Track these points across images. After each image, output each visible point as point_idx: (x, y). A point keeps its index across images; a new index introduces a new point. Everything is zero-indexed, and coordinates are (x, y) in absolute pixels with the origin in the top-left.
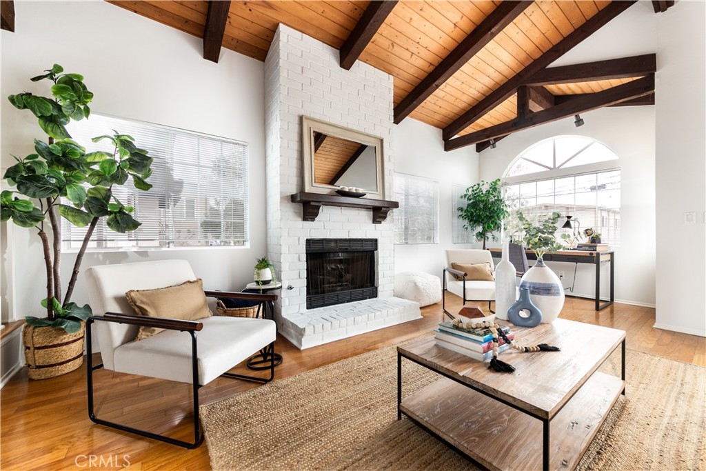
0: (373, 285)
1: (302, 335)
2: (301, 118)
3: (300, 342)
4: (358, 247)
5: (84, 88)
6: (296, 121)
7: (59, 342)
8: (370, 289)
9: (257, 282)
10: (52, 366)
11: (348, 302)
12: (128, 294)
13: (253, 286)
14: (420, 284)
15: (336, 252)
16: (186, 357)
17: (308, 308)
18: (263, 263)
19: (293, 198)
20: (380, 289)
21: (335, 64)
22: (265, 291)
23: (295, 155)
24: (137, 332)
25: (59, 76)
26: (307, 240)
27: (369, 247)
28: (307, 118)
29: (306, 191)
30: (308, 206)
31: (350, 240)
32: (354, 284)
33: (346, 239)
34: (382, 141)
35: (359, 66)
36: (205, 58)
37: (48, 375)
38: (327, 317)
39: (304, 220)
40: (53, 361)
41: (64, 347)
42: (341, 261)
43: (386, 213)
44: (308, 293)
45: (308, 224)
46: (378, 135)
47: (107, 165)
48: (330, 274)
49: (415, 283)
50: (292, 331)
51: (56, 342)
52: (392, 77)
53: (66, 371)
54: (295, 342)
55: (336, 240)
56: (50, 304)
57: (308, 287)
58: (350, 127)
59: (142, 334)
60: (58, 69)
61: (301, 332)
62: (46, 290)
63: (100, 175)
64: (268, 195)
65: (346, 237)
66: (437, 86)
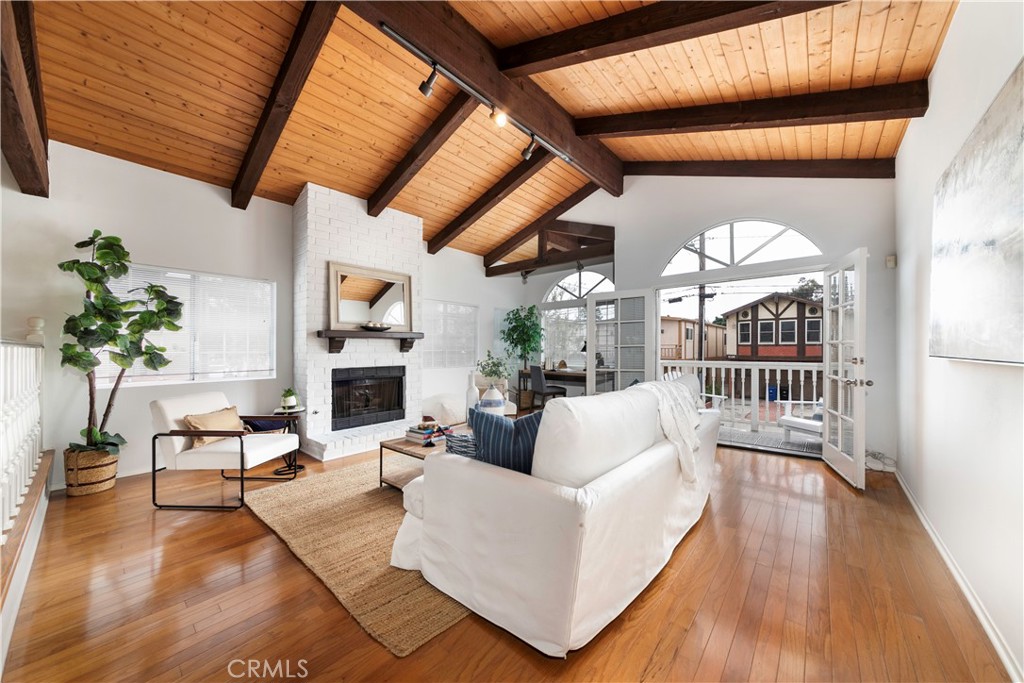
0: (402, 408)
1: (324, 450)
2: (328, 264)
3: (322, 456)
4: (385, 374)
5: (123, 249)
6: (323, 266)
7: (100, 463)
8: (397, 411)
9: (284, 408)
10: (93, 483)
11: (374, 423)
12: (185, 418)
13: (281, 410)
14: (445, 406)
15: (362, 379)
16: (236, 453)
17: (333, 430)
18: (289, 393)
19: (319, 334)
20: (407, 411)
21: (363, 213)
22: (290, 414)
23: (321, 296)
24: (193, 443)
25: (99, 241)
26: (333, 370)
27: (396, 374)
28: (334, 263)
29: (332, 328)
30: (334, 341)
31: (377, 368)
32: (381, 407)
33: (372, 368)
34: (410, 278)
35: (388, 213)
36: (233, 206)
37: (89, 492)
38: (350, 436)
39: (330, 352)
40: (94, 480)
41: (104, 468)
42: (367, 387)
43: (412, 343)
44: (334, 416)
45: (334, 355)
46: (407, 272)
47: (147, 316)
48: (357, 399)
49: (442, 405)
50: (316, 449)
51: (98, 464)
52: (421, 219)
53: (105, 489)
54: (318, 457)
55: (363, 369)
56: (89, 433)
57: (334, 412)
58: (377, 267)
59: (197, 444)
60: (97, 233)
61: (322, 448)
62: (87, 422)
63: (139, 324)
64: (295, 329)
65: (373, 366)
66: (464, 229)
